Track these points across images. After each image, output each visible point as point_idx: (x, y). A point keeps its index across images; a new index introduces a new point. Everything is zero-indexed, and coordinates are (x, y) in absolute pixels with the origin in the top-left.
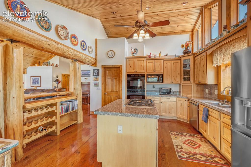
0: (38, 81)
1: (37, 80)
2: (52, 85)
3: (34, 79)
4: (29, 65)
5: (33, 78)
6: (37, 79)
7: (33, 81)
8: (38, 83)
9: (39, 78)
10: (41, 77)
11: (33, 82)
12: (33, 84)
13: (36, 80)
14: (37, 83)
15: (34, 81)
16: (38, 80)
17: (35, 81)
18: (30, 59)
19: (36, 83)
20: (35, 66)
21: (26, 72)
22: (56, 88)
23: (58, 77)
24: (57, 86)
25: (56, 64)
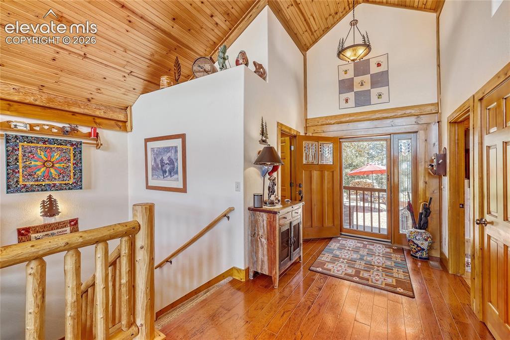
0: (172, 162)
1: (170, 159)
2: (242, 187)
3: (159, 153)
4: (139, 84)
5: (153, 149)
6: (168, 149)
7: (155, 159)
8: (173, 171)
9: (179, 143)
10: (183, 137)
11: (153, 169)
12: (153, 176)
17: (162, 161)
18: (135, 35)
20: (159, 88)
21: (128, 124)
22: (265, 207)
23: (266, 137)
24: (271, 191)
25: (255, 63)
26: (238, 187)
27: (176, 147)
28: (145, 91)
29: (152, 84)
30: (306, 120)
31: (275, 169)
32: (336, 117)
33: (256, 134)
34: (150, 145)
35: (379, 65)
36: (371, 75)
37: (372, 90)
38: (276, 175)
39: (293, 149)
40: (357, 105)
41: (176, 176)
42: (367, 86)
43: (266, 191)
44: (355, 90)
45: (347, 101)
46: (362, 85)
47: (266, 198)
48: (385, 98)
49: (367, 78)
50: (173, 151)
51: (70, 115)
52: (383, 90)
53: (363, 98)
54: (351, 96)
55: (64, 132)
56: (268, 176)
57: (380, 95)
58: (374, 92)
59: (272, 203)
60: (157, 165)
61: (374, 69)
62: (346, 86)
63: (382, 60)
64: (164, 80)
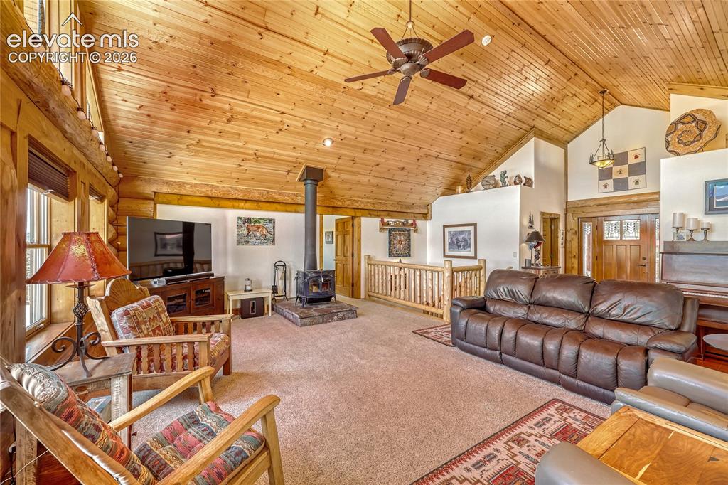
0: (465, 240)
1: (464, 238)
2: (518, 255)
3: (453, 235)
4: (440, 191)
5: (450, 232)
6: (463, 233)
7: (451, 238)
8: (467, 246)
9: (471, 229)
10: (475, 225)
11: (450, 244)
12: (449, 249)
13: (460, 238)
14: (464, 247)
15: (454, 239)
16: (466, 237)
17: (457, 239)
19: (460, 246)
20: (455, 194)
21: (429, 215)
22: (532, 267)
23: (533, 224)
24: (537, 257)
25: (525, 178)
26: (515, 255)
27: (469, 232)
28: (443, 194)
29: (450, 190)
30: (567, 202)
31: (539, 244)
32: (595, 199)
33: (526, 222)
34: (447, 230)
35: (636, 157)
36: (629, 165)
37: (630, 178)
38: (540, 248)
39: (553, 228)
40: (616, 190)
41: (469, 249)
42: (625, 175)
43: (533, 258)
44: (614, 177)
45: (606, 187)
46: (620, 173)
47: (533, 262)
48: (642, 184)
49: (625, 168)
50: (467, 234)
51: (405, 214)
52: (640, 178)
53: (621, 184)
54: (610, 182)
55: (404, 224)
56: (534, 249)
57: (637, 183)
58: (632, 180)
59: (537, 265)
60: (453, 242)
61: (631, 160)
62: (605, 174)
63: (640, 152)
64: (459, 188)
